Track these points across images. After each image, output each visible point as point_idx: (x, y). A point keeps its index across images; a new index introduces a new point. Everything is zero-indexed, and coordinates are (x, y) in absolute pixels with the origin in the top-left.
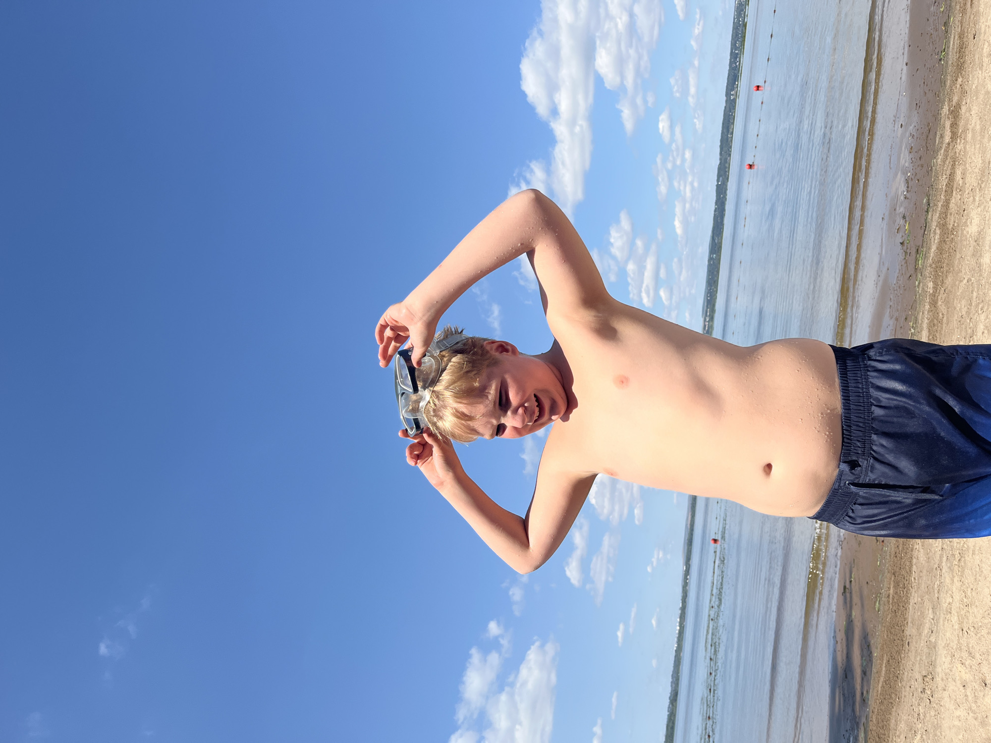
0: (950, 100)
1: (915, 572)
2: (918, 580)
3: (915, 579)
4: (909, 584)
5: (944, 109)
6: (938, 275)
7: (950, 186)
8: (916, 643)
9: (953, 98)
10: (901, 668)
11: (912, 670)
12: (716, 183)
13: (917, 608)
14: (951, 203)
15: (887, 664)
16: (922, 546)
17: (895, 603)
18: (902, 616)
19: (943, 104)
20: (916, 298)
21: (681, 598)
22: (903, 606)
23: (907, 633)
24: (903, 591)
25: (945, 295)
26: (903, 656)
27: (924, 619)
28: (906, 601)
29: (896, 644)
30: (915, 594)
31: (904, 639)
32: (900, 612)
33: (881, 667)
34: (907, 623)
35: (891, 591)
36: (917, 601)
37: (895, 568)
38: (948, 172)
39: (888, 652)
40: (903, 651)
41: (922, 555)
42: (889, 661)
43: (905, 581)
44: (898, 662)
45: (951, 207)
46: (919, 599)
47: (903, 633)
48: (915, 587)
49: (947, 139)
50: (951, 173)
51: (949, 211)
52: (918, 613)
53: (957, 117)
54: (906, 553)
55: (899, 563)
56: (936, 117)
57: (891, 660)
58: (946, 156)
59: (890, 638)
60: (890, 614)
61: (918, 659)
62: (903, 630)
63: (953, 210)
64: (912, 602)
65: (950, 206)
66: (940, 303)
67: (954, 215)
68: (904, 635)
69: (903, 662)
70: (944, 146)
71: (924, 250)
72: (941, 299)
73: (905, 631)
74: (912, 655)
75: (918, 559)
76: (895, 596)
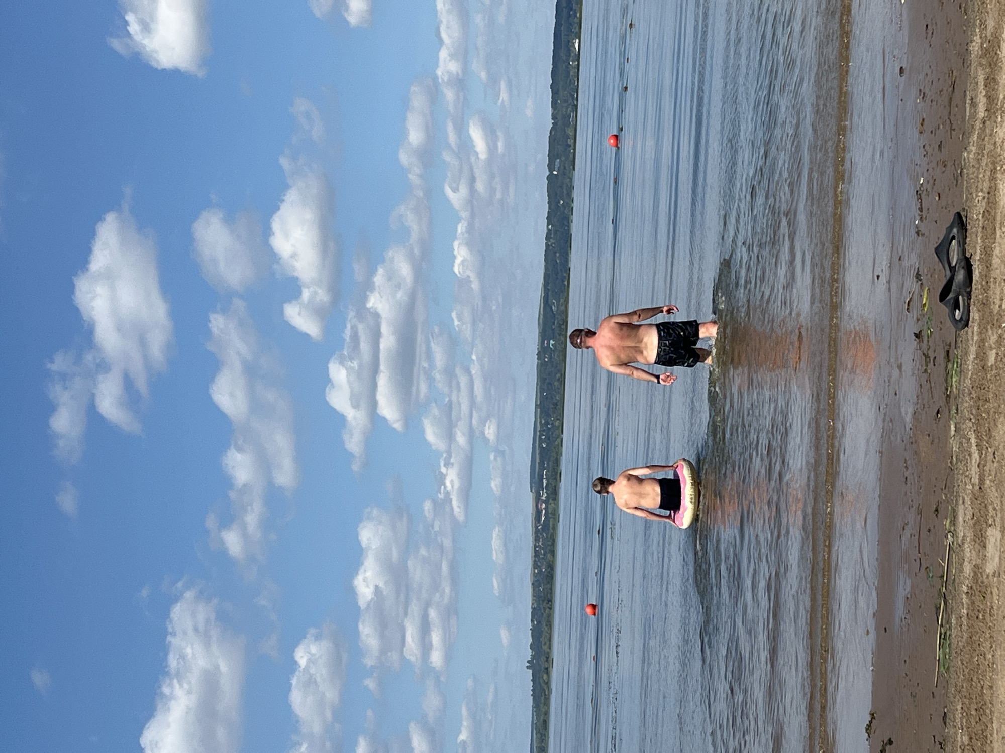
0: (984, 27)
5: (974, 44)
6: (983, 418)
7: (992, 219)
9: (987, 23)
12: (548, 173)
14: (994, 256)
19: (973, 33)
20: (951, 463)
25: (996, 465)
38: (986, 185)
45: (995, 266)
49: (982, 114)
50: (990, 188)
51: (993, 274)
53: (996, 65)
56: (964, 56)
58: (982, 148)
63: (998, 271)
65: (994, 261)
66: (988, 482)
67: (1000, 283)
70: (978, 125)
71: (960, 353)
72: (990, 475)
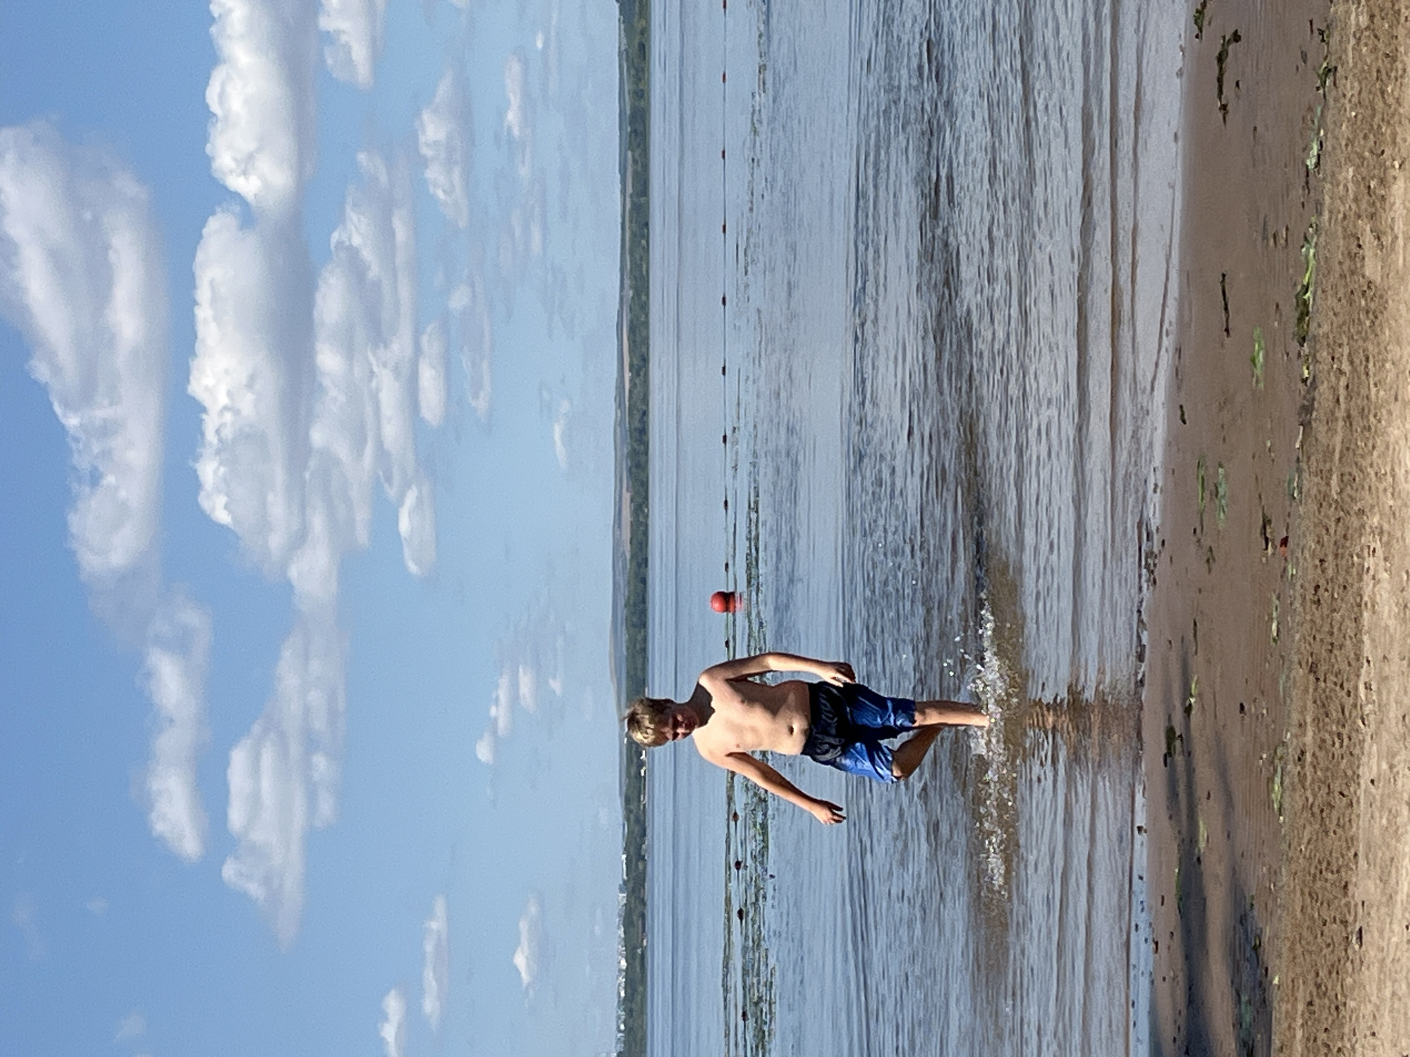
1: (1368, 662)
2: (1379, 692)
3: (1368, 687)
4: (1355, 706)
8: (1381, 932)
10: (1346, 1030)
11: (1374, 1034)
13: (1378, 797)
15: (1307, 1015)
16: (1386, 559)
17: (1320, 780)
18: (1339, 831)
21: (620, 843)
22: (1341, 793)
23: (1357, 893)
24: (1339, 735)
26: (1349, 981)
27: (1398, 841)
28: (1350, 773)
29: (1329, 941)
30: (1371, 747)
31: (1351, 919)
32: (1335, 814)
33: (1290, 1027)
34: (1356, 855)
35: (1309, 738)
36: (1379, 775)
37: (1316, 647)
39: (1309, 972)
40: (1349, 964)
41: (1385, 595)
42: (1310, 1003)
43: (1344, 693)
44: (1337, 1008)
46: (1385, 766)
47: (1346, 895)
48: (1372, 717)
52: (1381, 818)
54: (1345, 587)
55: (1326, 629)
57: (1317, 1001)
59: (1312, 918)
60: (1308, 826)
61: (1388, 993)
62: (1346, 887)
64: (1366, 774)
68: (1347, 905)
69: (1351, 1004)
73: (1350, 887)
74: (1370, 975)
75: (1374, 612)
76: (1320, 754)
